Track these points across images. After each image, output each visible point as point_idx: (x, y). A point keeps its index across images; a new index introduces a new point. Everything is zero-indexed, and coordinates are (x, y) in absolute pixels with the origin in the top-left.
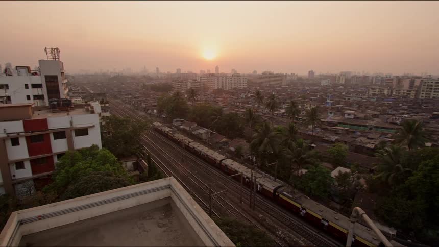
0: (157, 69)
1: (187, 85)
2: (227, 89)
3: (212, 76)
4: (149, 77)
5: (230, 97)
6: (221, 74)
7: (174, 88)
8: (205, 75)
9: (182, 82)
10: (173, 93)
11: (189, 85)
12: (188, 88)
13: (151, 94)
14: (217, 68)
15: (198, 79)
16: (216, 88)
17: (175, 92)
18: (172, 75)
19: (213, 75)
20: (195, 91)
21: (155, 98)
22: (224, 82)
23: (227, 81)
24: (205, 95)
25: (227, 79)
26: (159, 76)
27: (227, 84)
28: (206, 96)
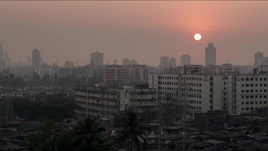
0: (36, 53)
1: (117, 101)
2: (239, 112)
3: (192, 73)
4: (12, 75)
5: (246, 138)
6: (220, 68)
7: (81, 109)
8: (172, 70)
9: (103, 91)
10: (74, 122)
11: (125, 101)
12: (122, 109)
13: (15, 126)
14: (210, 50)
15: (153, 83)
16: (205, 108)
17: (82, 119)
18: (75, 70)
19: (196, 70)
20: (139, 118)
21: (22, 138)
22: (230, 91)
23: (239, 88)
24: (169, 131)
25: (239, 84)
26: (41, 74)
27: (239, 97)
28: (176, 131)
